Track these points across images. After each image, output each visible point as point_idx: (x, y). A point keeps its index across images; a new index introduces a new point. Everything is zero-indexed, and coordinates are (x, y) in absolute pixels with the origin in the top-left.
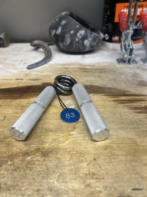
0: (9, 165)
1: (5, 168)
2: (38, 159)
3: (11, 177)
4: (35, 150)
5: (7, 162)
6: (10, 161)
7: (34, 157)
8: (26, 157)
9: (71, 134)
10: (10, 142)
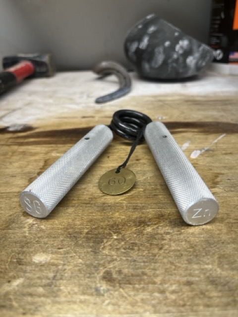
0: (116, 239)
1: (110, 245)
2: (167, 231)
3: (127, 260)
4: (155, 217)
5: (110, 235)
6: (116, 235)
7: (157, 228)
8: (143, 228)
10: (104, 204)
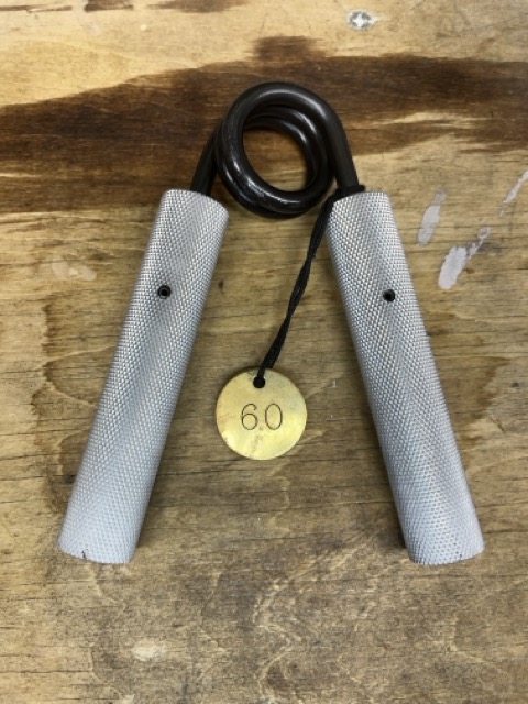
0: (279, 594)
3: (304, 641)
6: (277, 581)
7: (356, 556)
8: (328, 559)
9: (472, 435)
